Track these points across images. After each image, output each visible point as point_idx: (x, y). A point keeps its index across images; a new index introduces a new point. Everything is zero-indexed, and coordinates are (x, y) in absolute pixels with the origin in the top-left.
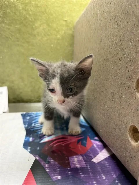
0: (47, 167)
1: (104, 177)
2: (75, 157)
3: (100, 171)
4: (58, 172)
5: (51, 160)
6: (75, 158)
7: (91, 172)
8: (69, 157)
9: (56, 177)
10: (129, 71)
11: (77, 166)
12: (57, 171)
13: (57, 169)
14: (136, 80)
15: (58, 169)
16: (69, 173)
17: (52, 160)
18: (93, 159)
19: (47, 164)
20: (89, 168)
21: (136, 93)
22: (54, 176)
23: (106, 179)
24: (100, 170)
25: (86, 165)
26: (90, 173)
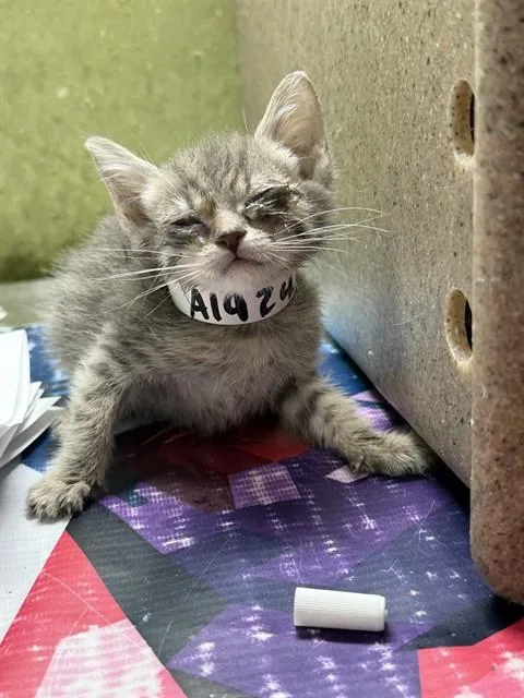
0: (135, 518)
1: (370, 523)
2: (254, 472)
3: (357, 508)
4: (182, 527)
5: (152, 494)
6: (257, 475)
7: (319, 513)
8: (230, 476)
9: (173, 541)
10: (429, 60)
11: (260, 499)
12: (177, 525)
13: (176, 518)
14: (450, 98)
15: (181, 517)
16: (227, 524)
17: (157, 494)
18: (335, 472)
19: (134, 506)
20: (311, 502)
21: (455, 153)
22: (166, 540)
23: (376, 530)
24: (358, 505)
25: (301, 495)
26: (314, 517)
